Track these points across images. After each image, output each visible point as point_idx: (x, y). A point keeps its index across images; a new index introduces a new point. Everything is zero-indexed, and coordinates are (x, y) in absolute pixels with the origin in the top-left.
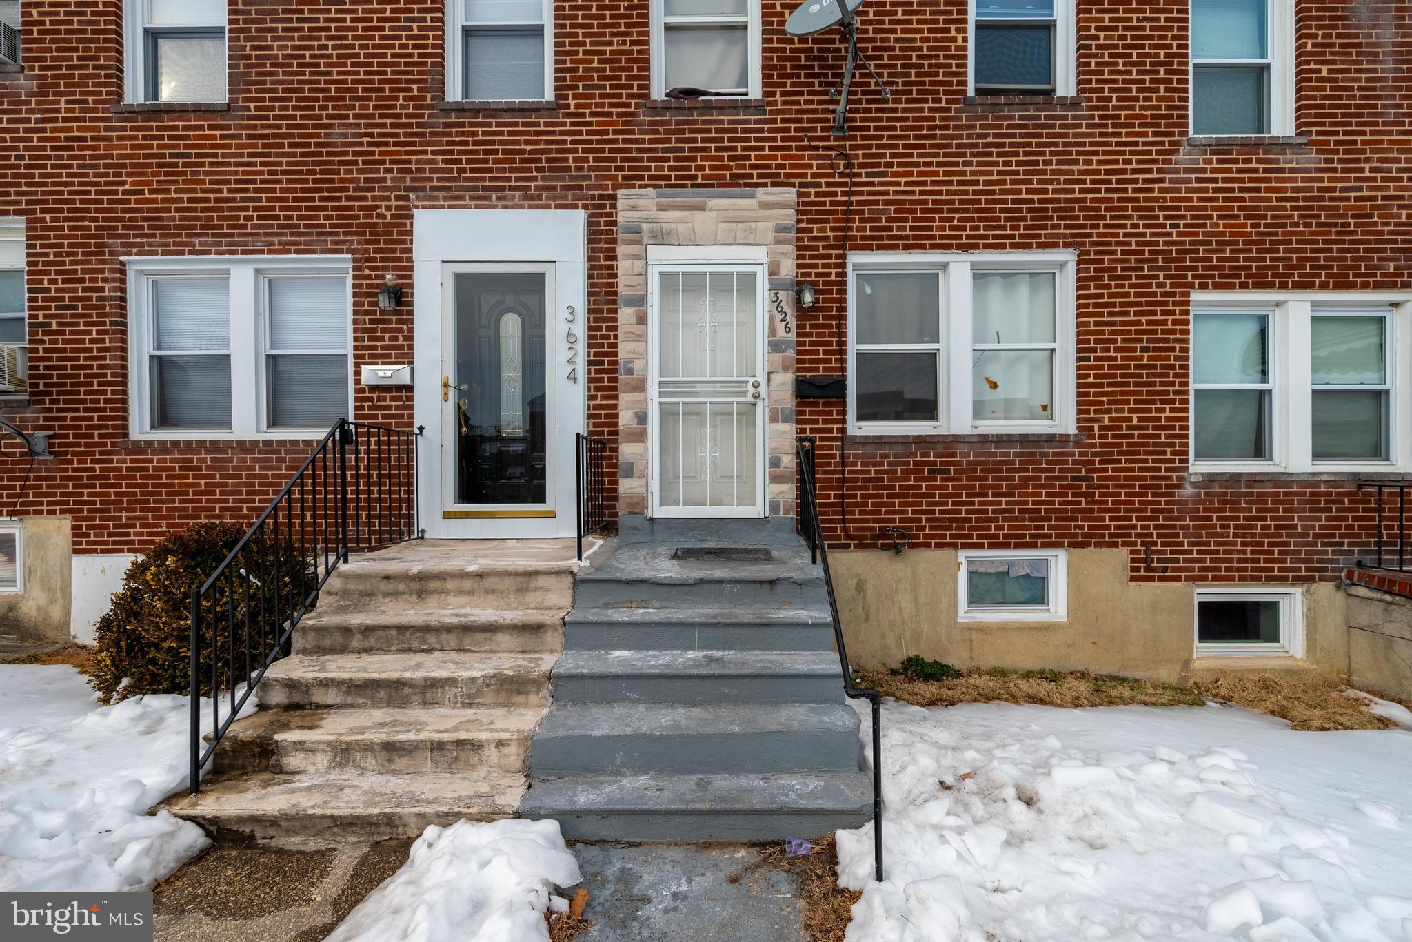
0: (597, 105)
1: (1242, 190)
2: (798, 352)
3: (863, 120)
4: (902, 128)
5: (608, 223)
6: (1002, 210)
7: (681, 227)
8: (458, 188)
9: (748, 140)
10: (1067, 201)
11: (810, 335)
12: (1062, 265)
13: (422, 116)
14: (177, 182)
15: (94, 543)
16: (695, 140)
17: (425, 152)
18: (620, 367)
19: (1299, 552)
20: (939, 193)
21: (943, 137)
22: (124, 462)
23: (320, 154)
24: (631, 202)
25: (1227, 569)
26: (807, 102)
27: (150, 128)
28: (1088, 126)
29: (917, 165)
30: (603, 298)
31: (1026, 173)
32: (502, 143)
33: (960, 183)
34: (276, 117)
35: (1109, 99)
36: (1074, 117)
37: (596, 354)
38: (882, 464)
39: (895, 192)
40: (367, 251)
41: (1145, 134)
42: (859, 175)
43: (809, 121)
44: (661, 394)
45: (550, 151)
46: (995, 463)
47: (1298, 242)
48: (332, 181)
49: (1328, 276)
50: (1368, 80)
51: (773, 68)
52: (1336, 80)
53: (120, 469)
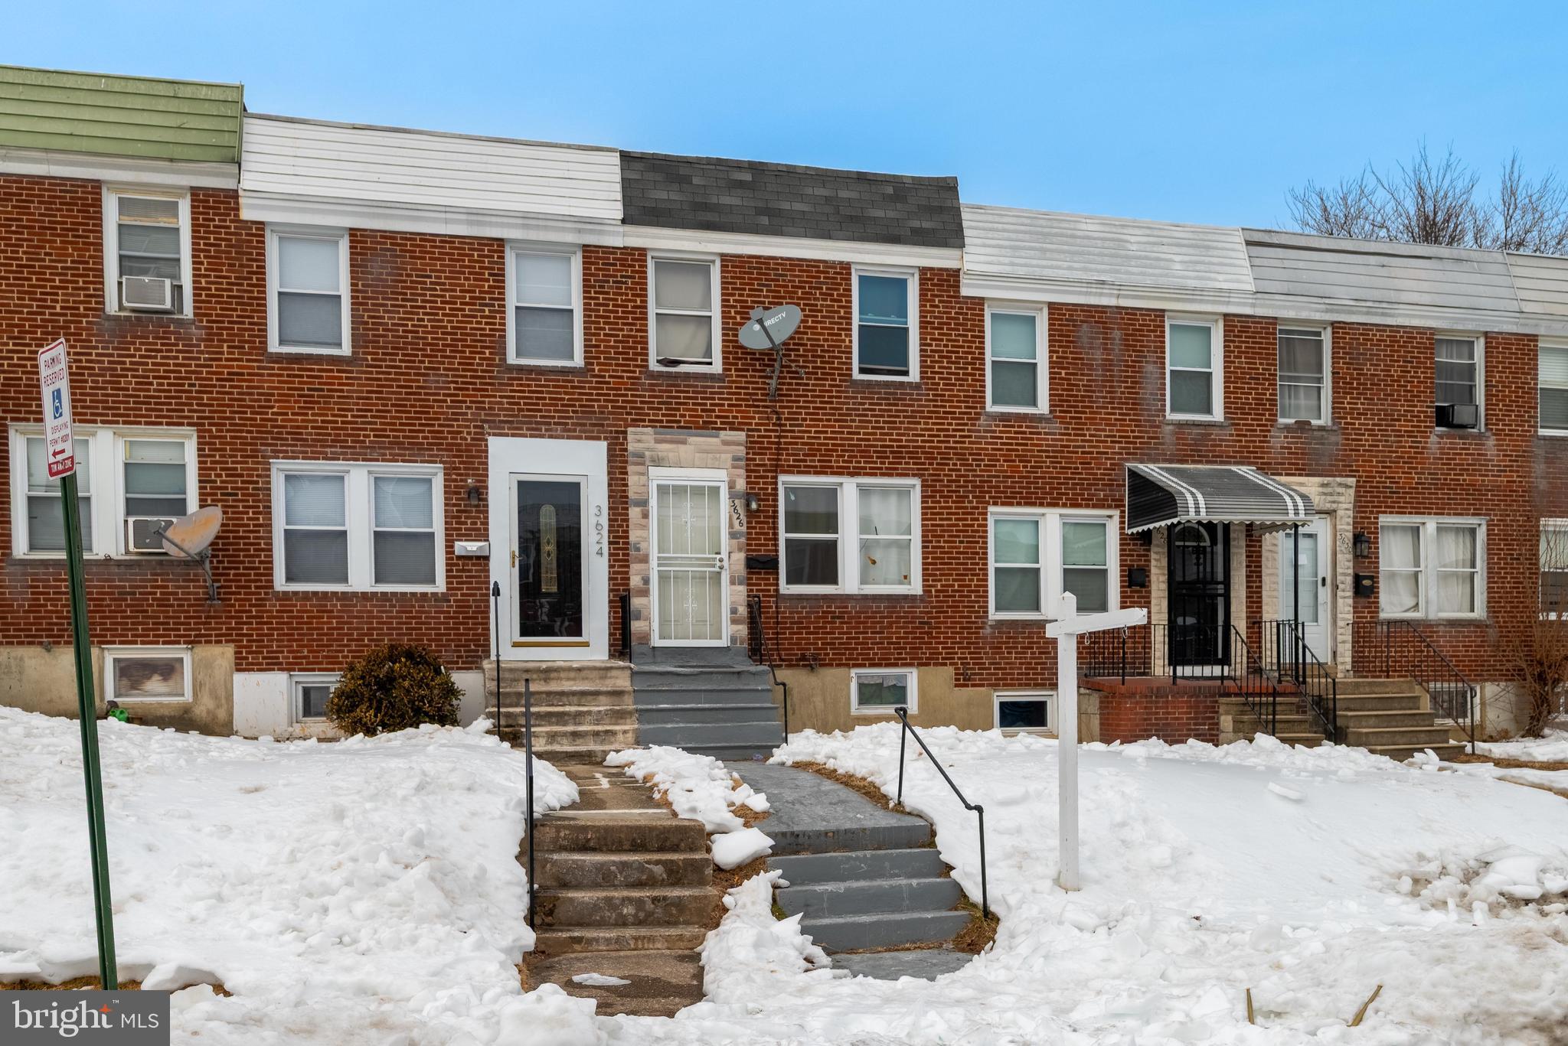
0: (613, 371)
1: (1017, 444)
2: (748, 539)
3: (787, 390)
5: (621, 450)
6: (875, 452)
7: (671, 455)
8: (518, 422)
9: (714, 399)
10: (914, 447)
11: (755, 528)
12: (914, 486)
13: (493, 372)
14: (313, 408)
15: (252, 664)
16: (679, 397)
17: (495, 396)
18: (631, 547)
19: (1052, 668)
20: (836, 439)
21: (838, 403)
22: (275, 606)
23: (419, 394)
24: (638, 437)
25: (1012, 679)
26: (751, 376)
27: (293, 369)
28: (926, 400)
29: (821, 420)
30: (618, 500)
31: (889, 428)
32: (549, 392)
33: (848, 433)
34: (387, 366)
35: (939, 384)
36: (918, 395)
38: (802, 613)
39: (809, 437)
40: (454, 463)
41: (960, 407)
42: (785, 425)
43: (753, 389)
44: (659, 565)
45: (582, 400)
46: (873, 612)
47: (1050, 478)
48: (428, 413)
49: (1067, 499)
50: (1088, 381)
51: (730, 353)
52: (1070, 379)
53: (271, 611)
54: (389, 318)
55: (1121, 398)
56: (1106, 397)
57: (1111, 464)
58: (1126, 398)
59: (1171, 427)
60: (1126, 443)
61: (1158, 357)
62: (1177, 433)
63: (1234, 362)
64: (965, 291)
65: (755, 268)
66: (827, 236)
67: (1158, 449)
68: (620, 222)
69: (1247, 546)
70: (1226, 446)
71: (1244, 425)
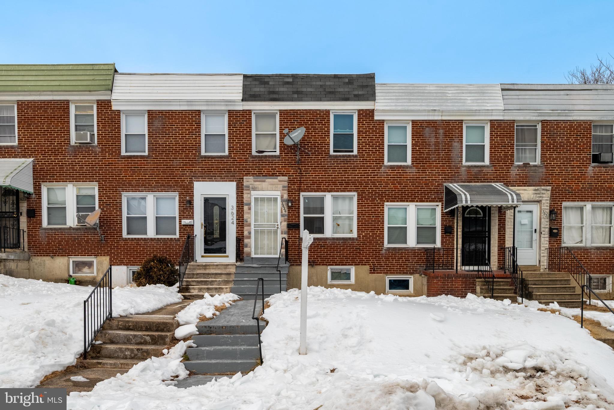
0: (239, 156)
1: (397, 177)
2: (288, 217)
3: (304, 160)
5: (241, 185)
6: (338, 182)
7: (259, 186)
8: (204, 176)
9: (276, 165)
10: (354, 180)
11: (291, 213)
12: (355, 195)
13: (196, 158)
14: (135, 174)
15: (115, 263)
16: (263, 165)
17: (196, 167)
18: (245, 221)
19: (411, 267)
20: (323, 178)
21: (324, 164)
24: (247, 180)
25: (393, 271)
26: (290, 155)
27: (129, 161)
28: (359, 162)
30: (240, 203)
31: (344, 173)
32: (215, 165)
34: (160, 158)
35: (365, 155)
36: (356, 159)
39: (312, 178)
40: (182, 191)
41: (374, 164)
42: (303, 173)
43: (291, 160)
44: (254, 227)
45: (227, 167)
46: (337, 244)
47: (411, 190)
48: (173, 174)
49: (418, 199)
50: (428, 151)
51: (282, 147)
52: (420, 151)
53: (121, 245)
54: (161, 141)
55: (442, 157)
56: (436, 157)
57: (438, 184)
58: (445, 157)
59: (464, 168)
60: (444, 175)
61: (459, 140)
62: (467, 170)
63: (494, 140)
64: (376, 118)
65: (292, 114)
66: (320, 100)
67: (459, 177)
68: (241, 101)
69: (499, 216)
70: (490, 175)
71: (498, 166)
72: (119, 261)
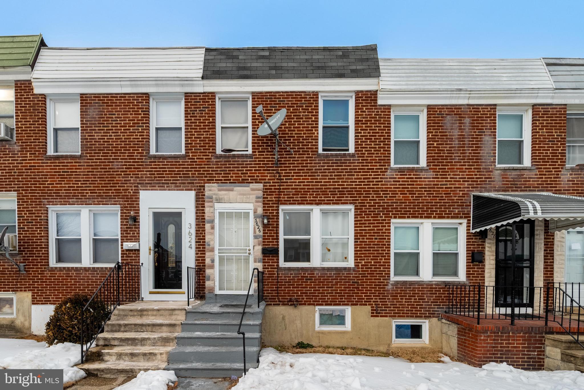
0: (199, 156)
1: (408, 185)
2: (264, 239)
3: (284, 161)
4: (297, 163)
5: (202, 195)
6: (329, 191)
7: (225, 197)
8: (154, 183)
9: (247, 167)
10: (351, 188)
11: (267, 233)
12: (351, 209)
13: (142, 159)
14: (64, 181)
15: (39, 301)
16: (230, 167)
17: (143, 171)
18: (206, 244)
19: (426, 308)
20: (309, 185)
21: (310, 167)
22: (48, 274)
23: (110, 172)
24: (209, 188)
25: (403, 313)
26: (266, 155)
27: (56, 163)
28: (358, 163)
29: (302, 176)
30: (200, 220)
31: (338, 179)
32: (168, 168)
33: (316, 182)
34: (96, 159)
35: (365, 154)
36: (353, 160)
37: (198, 239)
38: (290, 277)
39: (295, 185)
40: (125, 204)
41: (376, 166)
42: (283, 179)
43: (267, 161)
44: (219, 253)
45: (183, 171)
46: (327, 277)
47: (426, 203)
48: (114, 181)
49: (436, 214)
50: (450, 147)
51: (256, 143)
52: (439, 147)
53: (47, 276)
54: (97, 136)
55: (469, 156)
56: (460, 156)
57: (462, 194)
58: (472, 156)
59: (499, 172)
60: (472, 181)
61: (492, 132)
62: (502, 175)
63: (539, 132)
64: (380, 102)
65: (269, 98)
66: (305, 76)
67: (491, 184)
68: (201, 79)
69: (545, 238)
70: (533, 181)
71: (544, 168)
72: (44, 298)
